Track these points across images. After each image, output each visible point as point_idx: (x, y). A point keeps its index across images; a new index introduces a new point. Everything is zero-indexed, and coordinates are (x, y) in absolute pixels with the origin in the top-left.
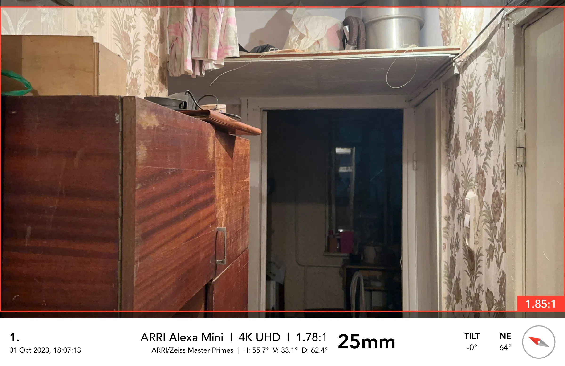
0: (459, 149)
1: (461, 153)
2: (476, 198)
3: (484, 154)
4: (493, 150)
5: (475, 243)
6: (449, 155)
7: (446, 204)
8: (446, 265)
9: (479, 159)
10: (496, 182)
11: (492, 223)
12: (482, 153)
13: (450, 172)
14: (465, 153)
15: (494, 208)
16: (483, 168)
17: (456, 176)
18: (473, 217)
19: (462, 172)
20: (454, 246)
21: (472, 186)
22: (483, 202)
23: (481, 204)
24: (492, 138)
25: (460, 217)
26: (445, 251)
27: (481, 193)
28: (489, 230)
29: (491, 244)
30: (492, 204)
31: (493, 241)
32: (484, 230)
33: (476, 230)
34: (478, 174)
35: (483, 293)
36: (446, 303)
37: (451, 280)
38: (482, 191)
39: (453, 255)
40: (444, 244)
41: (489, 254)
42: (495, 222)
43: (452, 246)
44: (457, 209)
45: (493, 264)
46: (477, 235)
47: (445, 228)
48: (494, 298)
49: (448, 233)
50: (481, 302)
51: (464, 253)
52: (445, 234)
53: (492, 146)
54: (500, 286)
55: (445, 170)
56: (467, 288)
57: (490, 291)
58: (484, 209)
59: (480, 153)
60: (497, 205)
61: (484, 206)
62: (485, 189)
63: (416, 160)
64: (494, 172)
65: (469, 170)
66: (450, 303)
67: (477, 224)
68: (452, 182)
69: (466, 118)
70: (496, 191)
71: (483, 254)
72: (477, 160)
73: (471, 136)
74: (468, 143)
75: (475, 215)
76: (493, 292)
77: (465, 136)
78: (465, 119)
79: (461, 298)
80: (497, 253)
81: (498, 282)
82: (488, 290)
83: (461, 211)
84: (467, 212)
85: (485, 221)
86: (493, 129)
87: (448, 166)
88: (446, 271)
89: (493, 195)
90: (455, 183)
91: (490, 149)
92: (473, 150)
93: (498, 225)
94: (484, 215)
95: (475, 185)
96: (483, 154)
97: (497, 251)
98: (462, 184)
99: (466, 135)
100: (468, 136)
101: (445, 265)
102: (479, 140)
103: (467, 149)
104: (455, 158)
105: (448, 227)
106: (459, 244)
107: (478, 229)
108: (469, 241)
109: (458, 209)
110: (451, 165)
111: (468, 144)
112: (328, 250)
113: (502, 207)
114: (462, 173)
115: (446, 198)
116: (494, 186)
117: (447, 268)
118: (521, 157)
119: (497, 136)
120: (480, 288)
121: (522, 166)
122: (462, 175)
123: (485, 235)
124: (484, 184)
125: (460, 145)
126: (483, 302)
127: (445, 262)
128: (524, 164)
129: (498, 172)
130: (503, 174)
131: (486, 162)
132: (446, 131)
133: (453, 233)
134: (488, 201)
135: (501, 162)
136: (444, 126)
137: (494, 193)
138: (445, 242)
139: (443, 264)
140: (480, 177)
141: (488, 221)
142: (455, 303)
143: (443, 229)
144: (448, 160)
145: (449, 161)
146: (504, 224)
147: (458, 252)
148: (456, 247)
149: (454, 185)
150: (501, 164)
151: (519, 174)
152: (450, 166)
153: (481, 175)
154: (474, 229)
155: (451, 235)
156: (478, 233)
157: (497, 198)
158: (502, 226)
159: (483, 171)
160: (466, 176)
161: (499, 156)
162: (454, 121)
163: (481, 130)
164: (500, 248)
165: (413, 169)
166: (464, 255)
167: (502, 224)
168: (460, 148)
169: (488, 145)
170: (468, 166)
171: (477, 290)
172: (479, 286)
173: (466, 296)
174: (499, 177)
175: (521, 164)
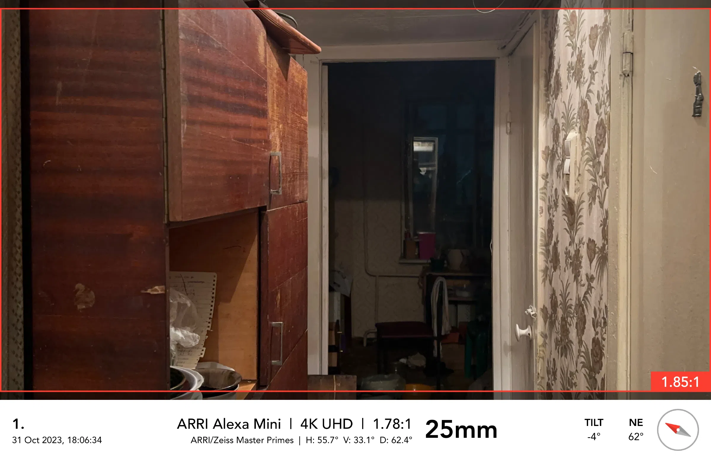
0: (560, 87)
1: (562, 90)
2: (578, 137)
3: (588, 81)
4: (598, 71)
5: (575, 192)
6: (548, 99)
7: (544, 160)
8: (544, 232)
9: (582, 89)
10: (600, 109)
11: (596, 159)
12: (585, 80)
13: (550, 119)
14: (566, 89)
15: (598, 140)
16: (586, 98)
17: (556, 120)
18: (574, 161)
19: (563, 113)
20: (552, 206)
21: (573, 126)
22: (585, 139)
23: (583, 142)
24: (596, 58)
25: (560, 168)
26: (541, 216)
27: (583, 129)
28: (591, 169)
29: (593, 184)
30: (596, 137)
31: (595, 181)
32: (586, 172)
33: (577, 174)
34: (580, 108)
35: (584, 245)
36: (542, 277)
37: (549, 248)
38: (585, 126)
39: (551, 216)
40: (541, 208)
41: (591, 198)
42: (598, 157)
43: (550, 207)
44: (556, 161)
45: (596, 206)
46: (578, 181)
47: (542, 189)
48: (597, 246)
49: (545, 194)
50: (582, 257)
51: (564, 208)
52: (542, 196)
53: (597, 67)
54: (603, 229)
55: (544, 119)
56: (567, 249)
57: (592, 240)
58: (587, 146)
59: (584, 81)
60: (601, 135)
61: (586, 143)
62: (588, 122)
63: (510, 121)
64: (598, 98)
65: (571, 108)
66: (546, 276)
67: (578, 168)
68: (551, 130)
69: (569, 45)
70: (600, 120)
71: (585, 201)
72: (580, 91)
73: (573, 65)
74: (570, 74)
75: (576, 158)
76: (595, 239)
77: (567, 68)
78: (567, 46)
79: (560, 263)
80: (600, 192)
81: (601, 225)
82: (590, 239)
83: (560, 160)
84: (567, 157)
85: (588, 160)
86: (598, 47)
87: (547, 113)
88: (543, 239)
89: (597, 126)
90: (554, 130)
91: (595, 72)
92: (575, 82)
93: (602, 159)
94: (587, 153)
95: (577, 122)
96: (586, 82)
97: (600, 190)
98: (562, 127)
99: (568, 66)
100: (570, 67)
101: (542, 233)
102: (582, 66)
103: (569, 83)
104: (555, 99)
105: (546, 187)
106: (558, 200)
107: (580, 173)
108: (568, 191)
109: (558, 160)
110: (550, 110)
111: (571, 76)
112: (404, 256)
113: (606, 136)
114: (562, 115)
115: (544, 152)
116: (598, 114)
117: (543, 236)
118: (628, 64)
119: (603, 52)
120: (581, 242)
121: (628, 75)
122: (562, 117)
123: (587, 176)
124: (587, 117)
125: (561, 81)
126: (583, 257)
127: (542, 229)
128: (631, 73)
129: (603, 95)
130: (608, 96)
131: (590, 89)
132: (545, 70)
133: (551, 191)
134: (591, 135)
135: (606, 82)
136: (543, 65)
137: (598, 123)
138: (542, 206)
139: (540, 231)
140: (583, 110)
141: (591, 159)
142: (553, 272)
143: (540, 190)
144: (547, 105)
145: (549, 105)
146: (608, 154)
147: (556, 211)
148: (555, 207)
149: (554, 133)
150: (606, 84)
151: (625, 85)
152: (549, 112)
153: (584, 107)
154: (575, 174)
155: (549, 194)
156: (580, 178)
157: (601, 127)
158: (606, 157)
159: (586, 101)
160: (566, 116)
161: (604, 75)
162: (555, 55)
163: (585, 53)
164: (604, 185)
165: (507, 133)
166: (563, 211)
167: (606, 155)
168: (561, 85)
169: (592, 69)
170: (569, 103)
171: (578, 245)
172: (579, 240)
173: (565, 258)
174: (604, 101)
175: (628, 72)
